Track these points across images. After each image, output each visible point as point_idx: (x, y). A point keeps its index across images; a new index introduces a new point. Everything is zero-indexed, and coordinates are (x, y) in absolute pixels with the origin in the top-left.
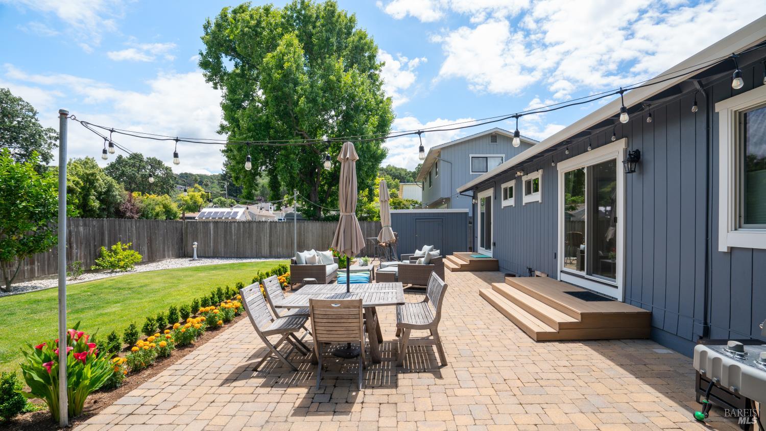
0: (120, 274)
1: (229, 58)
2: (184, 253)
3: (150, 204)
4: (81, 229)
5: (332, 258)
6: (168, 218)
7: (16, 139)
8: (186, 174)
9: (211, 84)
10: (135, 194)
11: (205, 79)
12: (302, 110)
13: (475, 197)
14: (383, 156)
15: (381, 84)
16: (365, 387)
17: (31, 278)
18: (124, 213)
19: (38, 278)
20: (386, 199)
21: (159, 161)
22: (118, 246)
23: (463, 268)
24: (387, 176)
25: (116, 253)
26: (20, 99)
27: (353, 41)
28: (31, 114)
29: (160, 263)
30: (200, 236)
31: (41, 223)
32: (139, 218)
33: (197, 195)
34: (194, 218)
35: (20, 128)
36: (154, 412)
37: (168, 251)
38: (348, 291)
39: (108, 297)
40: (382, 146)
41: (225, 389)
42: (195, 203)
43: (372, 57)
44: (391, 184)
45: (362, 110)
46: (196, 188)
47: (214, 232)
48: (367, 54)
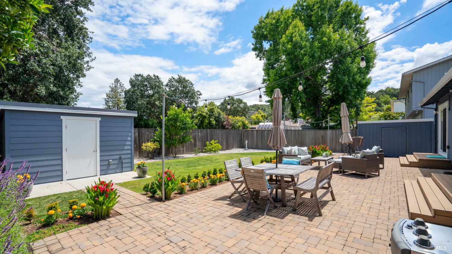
0: (213, 154)
1: (266, 42)
2: (242, 146)
3: (236, 122)
4: (200, 134)
5: (307, 151)
6: (244, 128)
7: (187, 97)
8: (256, 105)
9: (259, 58)
10: (230, 117)
11: (255, 56)
12: (305, 63)
13: (436, 109)
14: (368, 83)
15: (367, 33)
16: (267, 215)
17: (183, 153)
18: (225, 126)
19: (185, 154)
20: (345, 115)
21: (241, 100)
22: (213, 142)
23: (412, 165)
24: (386, 96)
25: (212, 145)
26: (188, 80)
27: (342, 11)
28: (192, 86)
29: (231, 150)
30: (250, 137)
31: (184, 131)
32: (231, 129)
33: (259, 115)
34: (255, 128)
35: (188, 92)
36: (187, 203)
37: (235, 145)
38: (277, 167)
39: (201, 163)
40: (368, 76)
41: (214, 202)
42: (259, 120)
43: (358, 17)
44: (389, 101)
45: (349, 55)
46: (259, 112)
47: (256, 136)
48: (354, 15)
